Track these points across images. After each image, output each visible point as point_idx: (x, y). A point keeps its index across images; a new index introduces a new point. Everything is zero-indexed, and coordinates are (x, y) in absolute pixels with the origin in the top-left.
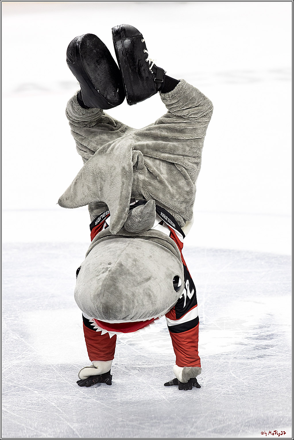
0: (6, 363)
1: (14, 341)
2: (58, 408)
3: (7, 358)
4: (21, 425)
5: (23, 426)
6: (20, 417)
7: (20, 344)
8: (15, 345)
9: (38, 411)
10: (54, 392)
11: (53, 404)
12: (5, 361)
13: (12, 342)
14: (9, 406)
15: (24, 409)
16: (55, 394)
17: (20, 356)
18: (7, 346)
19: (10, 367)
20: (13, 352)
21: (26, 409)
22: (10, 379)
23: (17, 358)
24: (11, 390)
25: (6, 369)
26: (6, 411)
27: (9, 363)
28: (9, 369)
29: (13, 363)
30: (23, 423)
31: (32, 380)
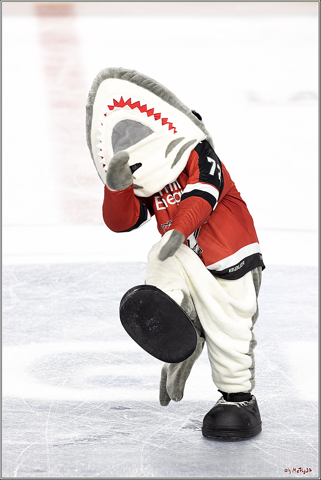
0: (261, 396)
1: (272, 372)
2: (315, 449)
3: (263, 391)
4: (273, 465)
5: (276, 466)
6: (273, 456)
7: (278, 376)
8: (272, 377)
9: (293, 451)
10: (311, 431)
11: (310, 444)
12: (261, 394)
13: (270, 373)
14: (262, 443)
15: (278, 447)
16: (313, 433)
17: (277, 389)
18: (264, 378)
19: (265, 401)
20: (270, 385)
21: (280, 448)
22: (265, 414)
23: (274, 391)
24: (265, 426)
25: (261, 403)
26: (258, 449)
27: (265, 396)
28: (265, 402)
29: (269, 396)
30: (276, 463)
31: (289, 417)
